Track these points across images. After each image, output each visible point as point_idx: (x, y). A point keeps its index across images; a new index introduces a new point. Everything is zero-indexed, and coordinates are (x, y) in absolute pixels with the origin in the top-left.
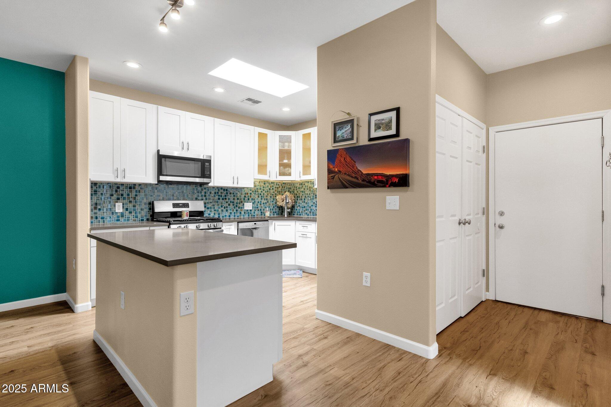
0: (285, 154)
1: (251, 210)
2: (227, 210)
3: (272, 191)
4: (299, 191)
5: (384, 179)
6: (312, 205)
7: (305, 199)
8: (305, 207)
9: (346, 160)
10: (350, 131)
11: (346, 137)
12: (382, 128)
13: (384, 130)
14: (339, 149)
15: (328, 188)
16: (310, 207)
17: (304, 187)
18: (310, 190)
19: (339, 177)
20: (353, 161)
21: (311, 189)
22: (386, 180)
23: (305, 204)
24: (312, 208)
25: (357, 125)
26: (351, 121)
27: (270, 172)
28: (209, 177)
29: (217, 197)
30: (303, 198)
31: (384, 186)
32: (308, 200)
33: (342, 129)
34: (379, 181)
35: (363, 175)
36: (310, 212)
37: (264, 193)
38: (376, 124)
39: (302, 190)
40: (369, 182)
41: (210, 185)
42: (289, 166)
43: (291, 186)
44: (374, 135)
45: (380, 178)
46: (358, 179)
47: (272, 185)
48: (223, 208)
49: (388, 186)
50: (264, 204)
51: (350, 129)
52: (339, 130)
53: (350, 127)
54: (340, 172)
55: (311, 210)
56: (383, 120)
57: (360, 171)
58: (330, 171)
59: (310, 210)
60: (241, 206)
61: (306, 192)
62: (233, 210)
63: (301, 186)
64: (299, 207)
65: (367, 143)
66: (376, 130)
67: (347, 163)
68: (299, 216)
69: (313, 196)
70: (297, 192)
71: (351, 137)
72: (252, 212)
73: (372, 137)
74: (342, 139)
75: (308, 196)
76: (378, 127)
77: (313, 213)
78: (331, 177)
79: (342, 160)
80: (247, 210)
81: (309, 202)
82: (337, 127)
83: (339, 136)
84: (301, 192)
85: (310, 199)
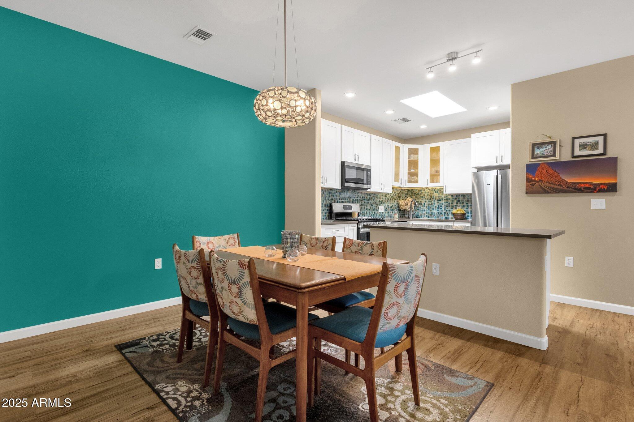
0: (413, 164)
1: (383, 213)
2: (369, 213)
3: (395, 196)
4: (418, 196)
5: (592, 187)
6: (433, 209)
7: (425, 204)
8: (424, 210)
9: (548, 171)
10: (551, 150)
11: (547, 154)
12: (587, 148)
13: (589, 150)
14: (540, 163)
15: (527, 193)
16: (431, 210)
17: (424, 193)
18: (431, 196)
19: (539, 185)
20: (556, 172)
21: (433, 195)
22: (593, 187)
23: (425, 208)
24: (433, 211)
25: (560, 145)
26: (554, 143)
27: (401, 180)
28: (370, 184)
29: (364, 201)
30: (423, 203)
31: (592, 192)
32: (429, 204)
33: (542, 148)
34: (585, 188)
35: (568, 183)
36: (431, 215)
37: (390, 198)
38: (580, 146)
39: (422, 195)
40: (575, 189)
41: (369, 190)
42: (416, 175)
43: (409, 192)
44: (577, 153)
45: (587, 186)
46: (562, 186)
47: (395, 191)
48: (367, 211)
49: (596, 191)
50: (390, 207)
51: (551, 148)
52: (537, 149)
53: (552, 147)
54: (541, 181)
55: (432, 213)
56: (588, 142)
57: (565, 180)
58: (528, 180)
59: (430, 213)
60: (377, 208)
61: (426, 198)
62: (373, 213)
63: (420, 192)
64: (417, 211)
65: (570, 159)
66: (581, 150)
67: (549, 174)
68: (418, 218)
69: (435, 201)
70: (416, 197)
71: (552, 154)
72: (384, 214)
73: (576, 154)
74: (542, 156)
75: (429, 201)
76: (583, 147)
77: (434, 215)
78: (530, 184)
79: (544, 172)
80: (381, 213)
81: (430, 206)
82: (536, 147)
83: (538, 154)
84: (420, 197)
85: (430, 203)
